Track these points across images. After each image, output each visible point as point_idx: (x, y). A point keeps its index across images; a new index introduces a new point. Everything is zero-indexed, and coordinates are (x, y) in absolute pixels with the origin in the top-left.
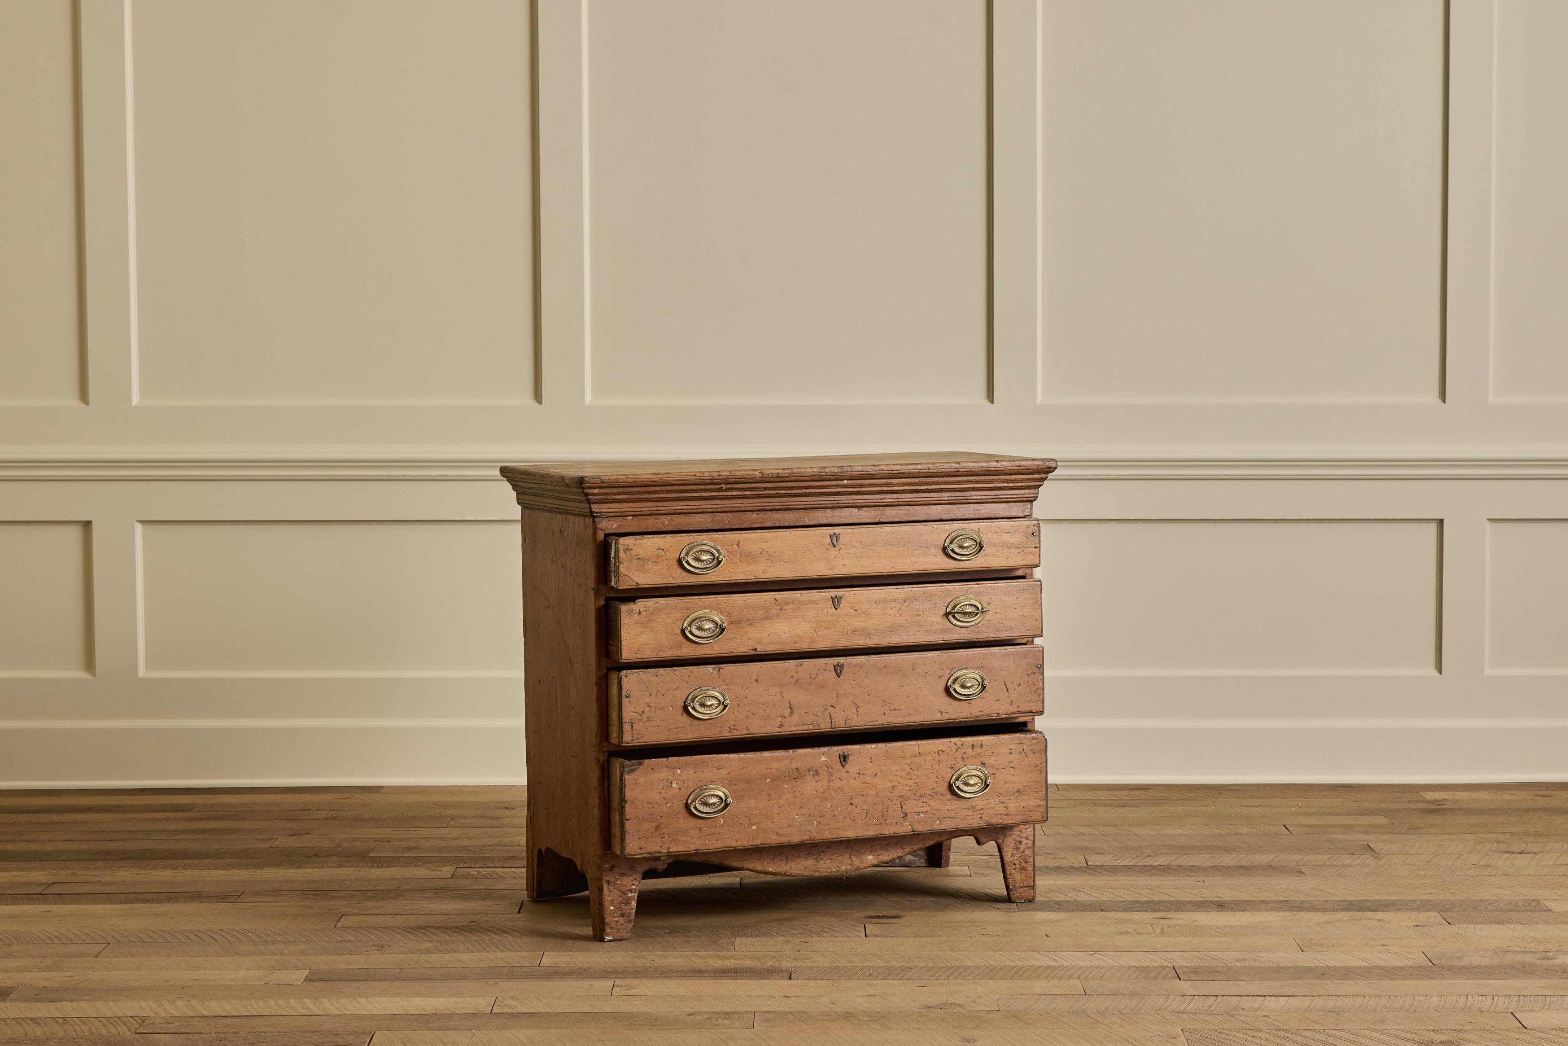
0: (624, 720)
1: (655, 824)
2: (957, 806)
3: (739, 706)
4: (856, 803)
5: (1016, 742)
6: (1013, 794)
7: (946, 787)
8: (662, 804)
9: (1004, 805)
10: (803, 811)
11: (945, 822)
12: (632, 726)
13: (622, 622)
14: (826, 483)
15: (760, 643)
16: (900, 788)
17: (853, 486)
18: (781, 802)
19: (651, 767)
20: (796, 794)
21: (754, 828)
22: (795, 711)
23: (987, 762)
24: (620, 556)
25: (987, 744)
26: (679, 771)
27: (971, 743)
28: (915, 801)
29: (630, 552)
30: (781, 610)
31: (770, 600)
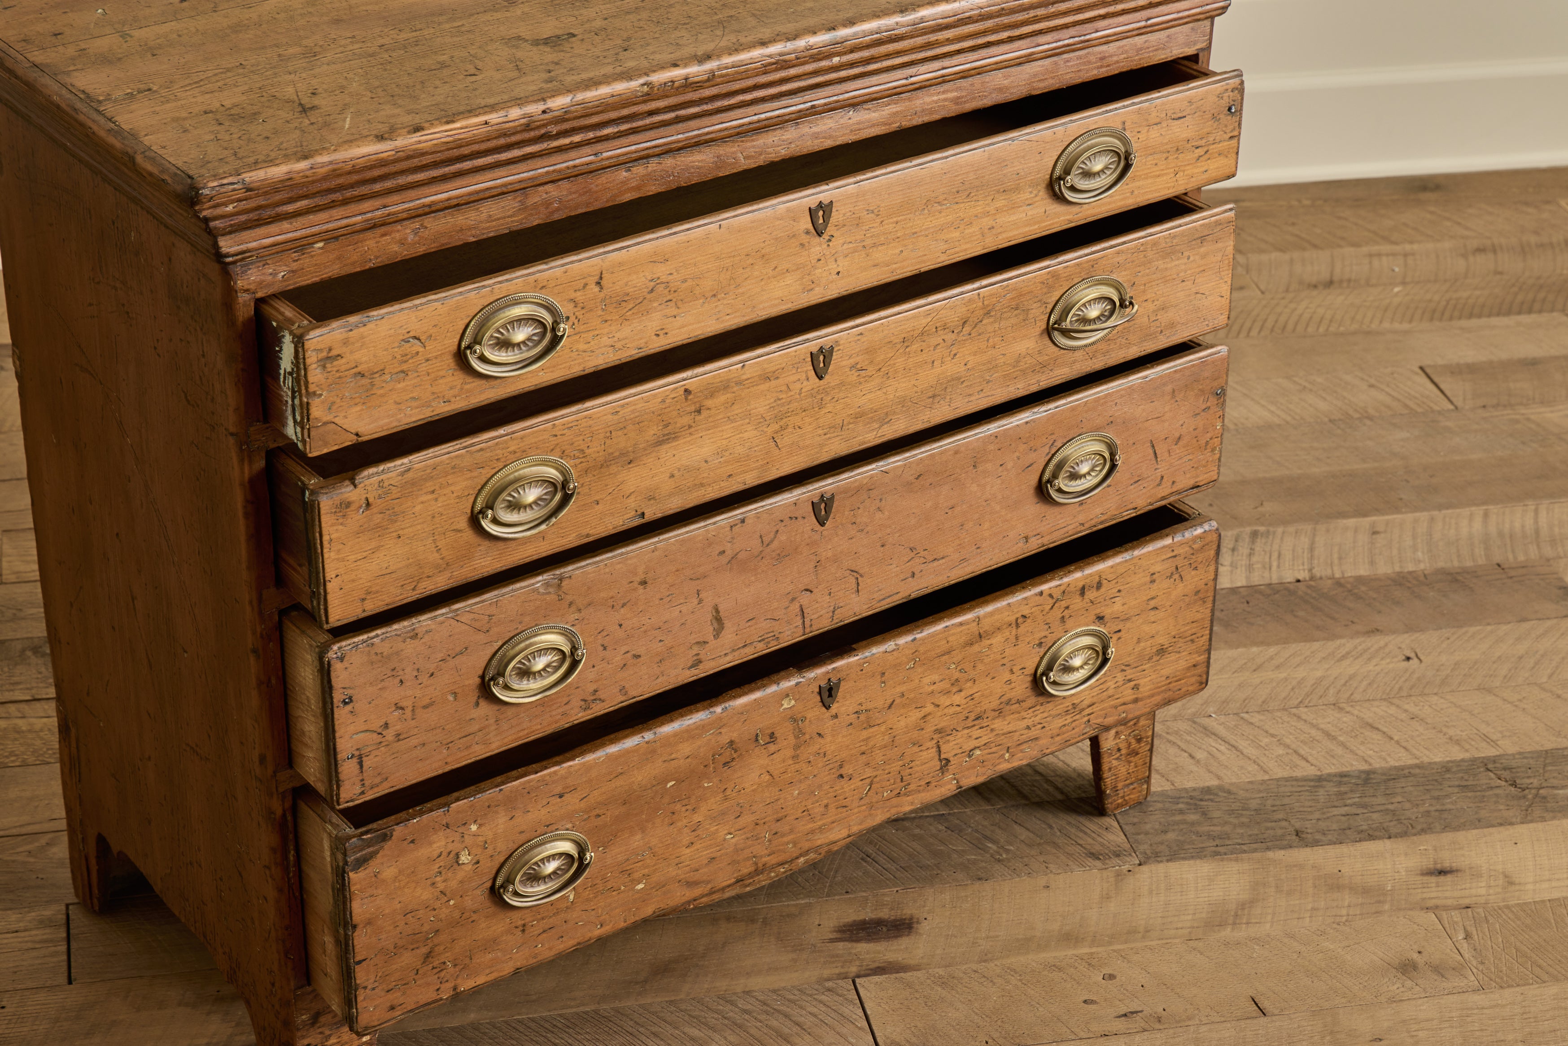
0: (339, 757)
1: (424, 950)
2: (1045, 715)
3: (605, 649)
4: (850, 771)
5: (1164, 557)
6: (1150, 659)
7: (1028, 685)
8: (437, 905)
9: (1132, 683)
10: (742, 821)
11: (1022, 751)
12: (361, 764)
13: (326, 538)
14: (793, 72)
15: (651, 498)
16: (940, 714)
17: (852, 65)
18: (697, 818)
19: (410, 838)
20: (728, 792)
21: (641, 886)
22: (727, 624)
23: (1107, 612)
24: (311, 379)
25: (1110, 577)
26: (474, 828)
27: (1080, 584)
28: (966, 731)
29: (335, 363)
30: (699, 411)
31: (675, 395)
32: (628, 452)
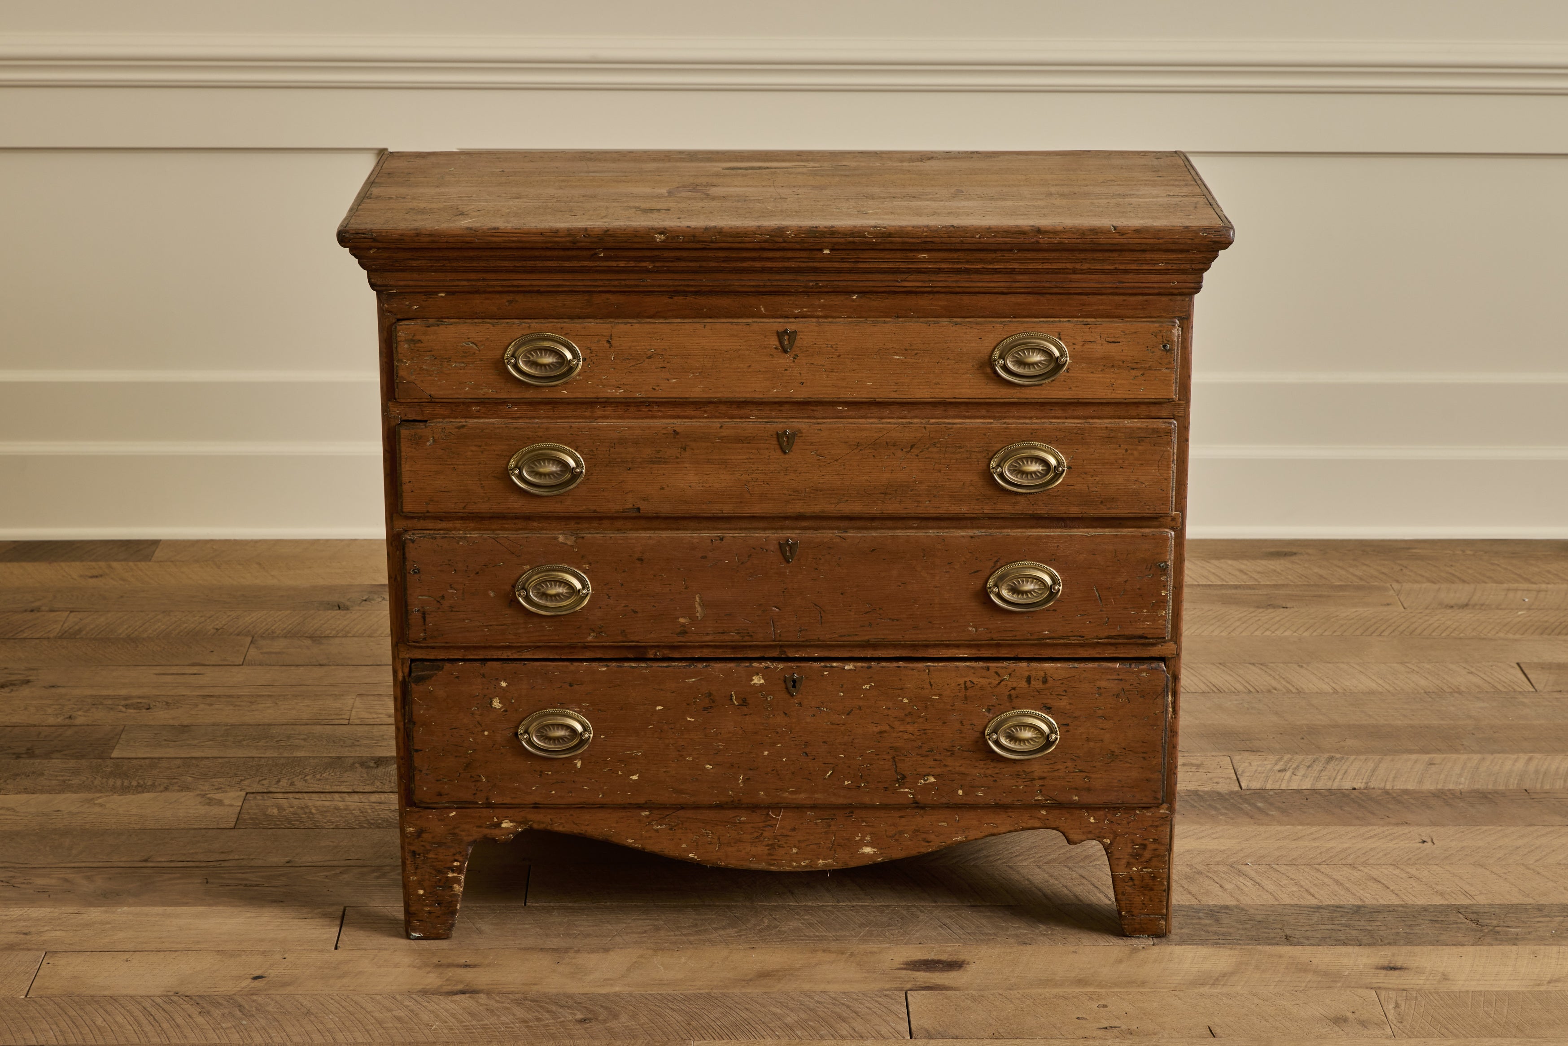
16: (895, 735)
25: (1055, 676)
27: (1027, 674)
29: (417, 345)
30: (685, 449)
31: (665, 432)
32: (627, 461)
